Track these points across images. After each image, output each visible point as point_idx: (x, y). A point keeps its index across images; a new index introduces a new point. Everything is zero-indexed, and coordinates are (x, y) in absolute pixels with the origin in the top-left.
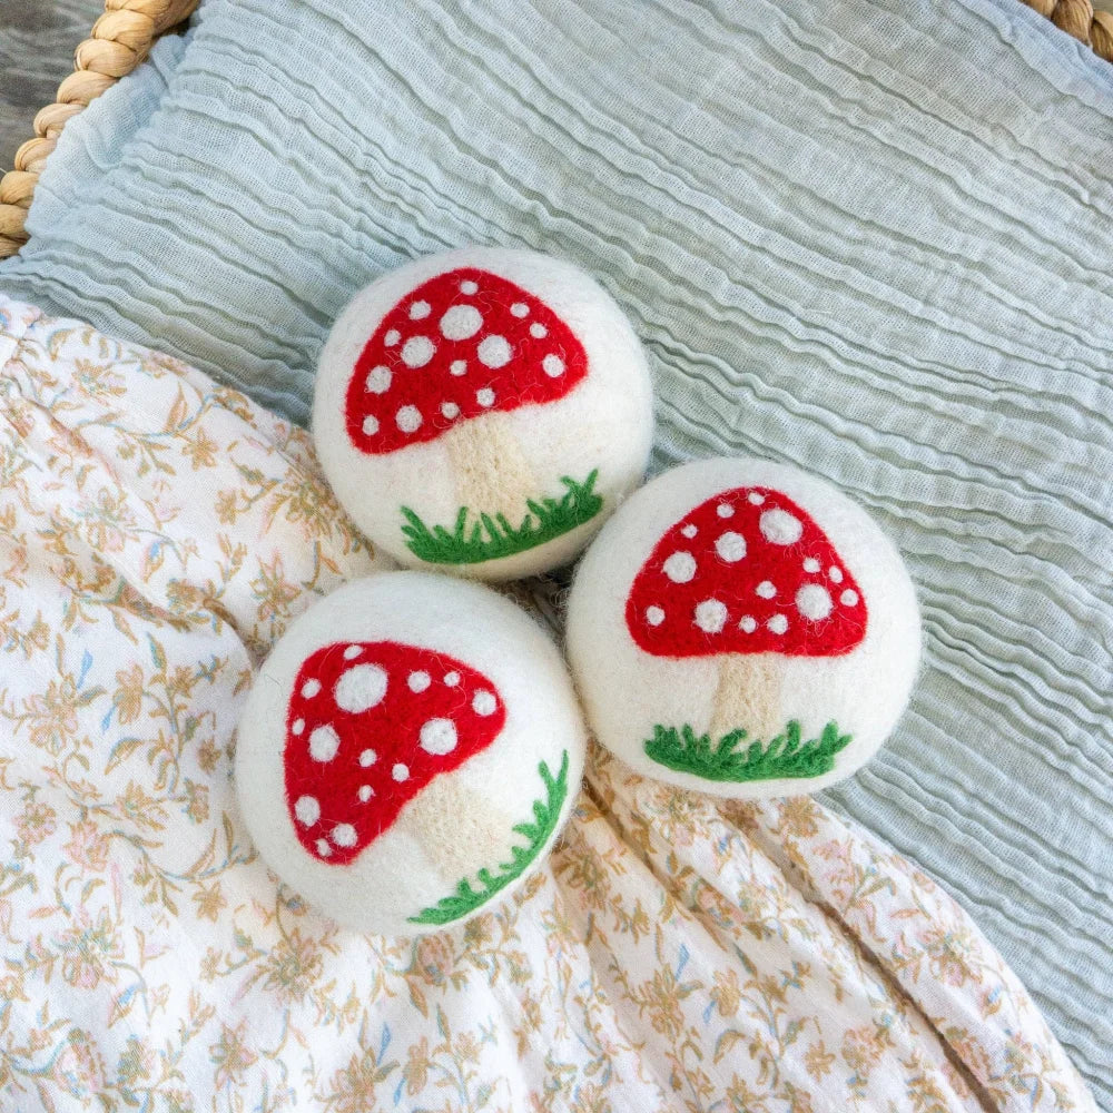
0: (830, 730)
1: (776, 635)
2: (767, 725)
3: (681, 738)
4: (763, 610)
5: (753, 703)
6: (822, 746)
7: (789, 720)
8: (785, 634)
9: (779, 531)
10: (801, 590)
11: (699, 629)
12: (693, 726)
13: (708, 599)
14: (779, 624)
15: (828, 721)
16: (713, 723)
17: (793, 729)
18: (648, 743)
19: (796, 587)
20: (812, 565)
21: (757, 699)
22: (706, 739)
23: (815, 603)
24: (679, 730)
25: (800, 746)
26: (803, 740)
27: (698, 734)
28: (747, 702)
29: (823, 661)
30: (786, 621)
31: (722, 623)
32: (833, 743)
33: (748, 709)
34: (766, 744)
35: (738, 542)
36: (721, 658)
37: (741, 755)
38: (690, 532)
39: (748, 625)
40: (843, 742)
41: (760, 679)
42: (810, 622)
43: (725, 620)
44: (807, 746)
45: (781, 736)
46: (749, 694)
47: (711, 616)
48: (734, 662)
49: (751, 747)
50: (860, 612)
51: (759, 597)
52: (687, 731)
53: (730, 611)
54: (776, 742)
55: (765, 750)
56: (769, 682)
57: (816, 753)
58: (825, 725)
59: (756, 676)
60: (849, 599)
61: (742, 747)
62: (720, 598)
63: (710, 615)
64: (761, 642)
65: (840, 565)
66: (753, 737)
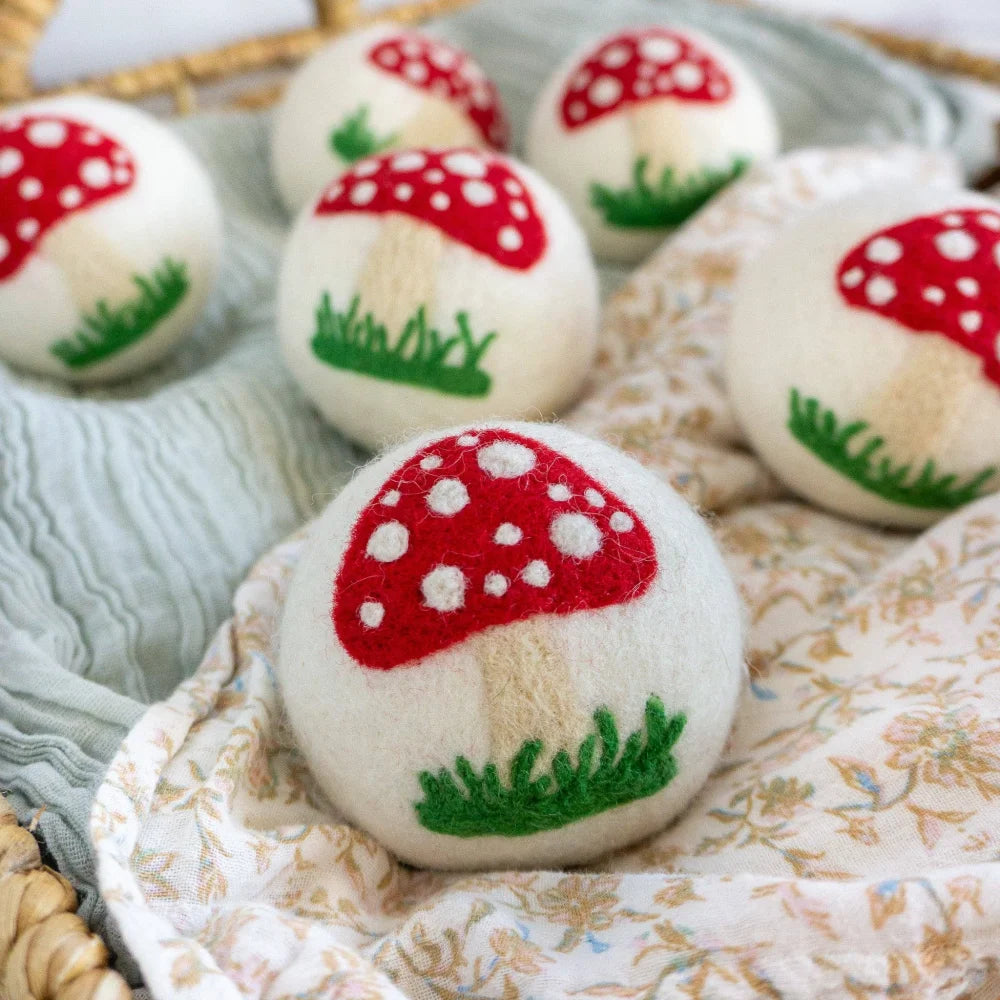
0: (653, 711)
1: (539, 589)
2: (566, 725)
3: (458, 782)
4: (511, 561)
5: (536, 695)
6: (650, 738)
7: (593, 709)
8: (549, 584)
9: (505, 463)
10: (554, 524)
11: (434, 611)
12: (468, 756)
13: (434, 567)
14: (537, 574)
15: (645, 697)
16: (493, 740)
17: (604, 722)
18: (418, 807)
19: (546, 523)
20: (559, 492)
21: (540, 686)
22: (490, 770)
23: (577, 536)
24: (451, 768)
25: (621, 748)
26: (623, 736)
27: (478, 766)
28: (529, 696)
29: (613, 611)
30: (545, 568)
31: (461, 593)
32: (663, 730)
33: (532, 705)
34: (573, 752)
35: (454, 487)
36: (475, 641)
37: (545, 780)
38: (392, 498)
39: (497, 585)
40: (677, 725)
41: (536, 657)
42: (577, 560)
43: (463, 587)
44: (631, 746)
45: (590, 737)
46: (526, 682)
47: (444, 588)
48: (494, 641)
49: (554, 763)
50: (640, 538)
51: (501, 546)
52: (463, 767)
53: (466, 573)
54: (586, 748)
55: (575, 763)
56: (549, 658)
57: (647, 750)
58: (643, 705)
59: (529, 654)
60: (621, 523)
61: (542, 767)
62: (449, 563)
63: (442, 587)
64: (521, 604)
65: (597, 487)
66: (552, 746)
